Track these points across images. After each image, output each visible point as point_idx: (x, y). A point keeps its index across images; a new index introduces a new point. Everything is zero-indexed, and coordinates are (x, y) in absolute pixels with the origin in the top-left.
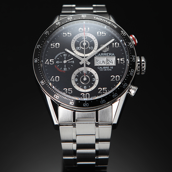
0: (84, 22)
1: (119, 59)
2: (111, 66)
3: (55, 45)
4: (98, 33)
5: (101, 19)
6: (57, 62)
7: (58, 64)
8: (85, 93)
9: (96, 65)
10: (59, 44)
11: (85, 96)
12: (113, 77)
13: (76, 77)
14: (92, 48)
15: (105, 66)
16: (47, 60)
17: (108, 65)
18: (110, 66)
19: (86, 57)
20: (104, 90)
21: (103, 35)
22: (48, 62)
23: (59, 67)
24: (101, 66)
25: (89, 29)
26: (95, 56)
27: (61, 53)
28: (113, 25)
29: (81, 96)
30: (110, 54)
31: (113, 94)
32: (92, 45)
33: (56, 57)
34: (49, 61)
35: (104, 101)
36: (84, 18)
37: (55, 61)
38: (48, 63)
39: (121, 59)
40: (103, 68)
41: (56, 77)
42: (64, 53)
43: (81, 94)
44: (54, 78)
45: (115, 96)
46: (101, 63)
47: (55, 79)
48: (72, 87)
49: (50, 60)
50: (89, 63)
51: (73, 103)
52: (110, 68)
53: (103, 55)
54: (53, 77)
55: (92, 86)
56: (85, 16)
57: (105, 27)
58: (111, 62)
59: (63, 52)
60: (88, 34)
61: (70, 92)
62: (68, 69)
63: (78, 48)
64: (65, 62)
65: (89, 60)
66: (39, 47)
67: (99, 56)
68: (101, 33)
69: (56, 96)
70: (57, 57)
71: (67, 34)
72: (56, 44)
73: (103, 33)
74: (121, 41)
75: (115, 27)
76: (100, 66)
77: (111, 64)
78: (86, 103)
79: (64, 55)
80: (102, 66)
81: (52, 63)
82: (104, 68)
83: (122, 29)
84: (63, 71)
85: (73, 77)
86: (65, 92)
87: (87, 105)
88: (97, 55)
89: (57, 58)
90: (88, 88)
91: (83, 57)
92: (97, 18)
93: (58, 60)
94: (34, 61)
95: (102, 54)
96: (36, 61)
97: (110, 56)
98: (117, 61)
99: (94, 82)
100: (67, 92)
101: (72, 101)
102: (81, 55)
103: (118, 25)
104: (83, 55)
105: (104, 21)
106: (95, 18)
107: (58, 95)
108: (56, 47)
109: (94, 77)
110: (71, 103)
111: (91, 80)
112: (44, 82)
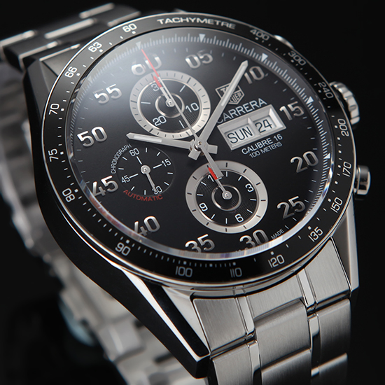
0: (138, 43)
1: (283, 108)
2: (276, 134)
3: (92, 136)
4: (188, 60)
5: (182, 20)
6: (125, 179)
7: (128, 185)
8: (249, 232)
9: (233, 147)
10: (102, 130)
11: (253, 240)
12: (296, 161)
13: (199, 200)
14: (195, 107)
15: (260, 141)
16: (95, 184)
17: (264, 135)
18: (271, 136)
19: (199, 134)
20: (294, 205)
21: (204, 62)
22: (100, 188)
24: (249, 145)
25: (157, 59)
26: (217, 124)
27: (120, 152)
28: (220, 24)
29: (245, 245)
30: (253, 103)
31: (331, 203)
32: (190, 97)
33: (113, 166)
34: (100, 184)
35: (319, 232)
36: (134, 33)
37: (117, 178)
38: (102, 192)
39: (290, 106)
40: (255, 147)
41: (146, 220)
42: (128, 150)
43: (242, 239)
44: (141, 224)
45: (338, 205)
46: (242, 137)
47: (146, 228)
48: (204, 230)
49: (104, 181)
50: (214, 149)
51: (238, 271)
52: (275, 141)
53: (237, 113)
54: (137, 223)
55: (254, 206)
56: (133, 27)
58: (267, 124)
59: (126, 147)
60: (163, 73)
61: (207, 245)
62: (164, 187)
63: (159, 120)
64: (145, 169)
65: (210, 141)
66: (58, 155)
67: (228, 120)
68: (196, 58)
69: (182, 270)
70: (117, 166)
71: (107, 92)
72: (93, 132)
73: (201, 57)
74: (264, 57)
75: (230, 26)
76: (245, 146)
77: (269, 131)
78: (273, 256)
79: (133, 153)
80: (253, 144)
81: (111, 186)
82: (259, 145)
83: (251, 26)
84: (154, 197)
85: (191, 201)
86: (195, 250)
87: (281, 261)
88: (220, 120)
89: (117, 169)
90: (247, 217)
91: (190, 139)
92: (168, 21)
93: (123, 173)
94: (63, 198)
95: (233, 112)
96: (70, 197)
97: (256, 108)
98: (282, 115)
99: (254, 195)
100: (199, 249)
101: (234, 267)
102: (177, 135)
103: (231, 20)
104: (184, 134)
105: (190, 21)
106: (164, 22)
107: (186, 266)
108: (97, 139)
109: (245, 181)
110: (233, 272)
111: (244, 191)
112: (126, 245)
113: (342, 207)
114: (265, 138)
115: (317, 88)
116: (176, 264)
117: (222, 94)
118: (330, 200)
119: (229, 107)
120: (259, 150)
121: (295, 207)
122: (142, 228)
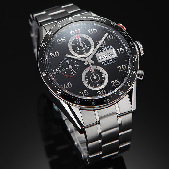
0: (73, 24)
1: (118, 50)
2: (114, 58)
3: (55, 54)
4: (89, 31)
5: (89, 18)
6: (63, 70)
7: (64, 72)
8: (100, 90)
9: (100, 61)
10: (58, 52)
11: (101, 93)
12: (119, 68)
13: (86, 78)
14: (89, 47)
15: (109, 60)
16: (53, 70)
17: (110, 58)
18: (112, 59)
19: (88, 57)
20: (116, 82)
21: (94, 32)
22: (55, 72)
23: (67, 74)
24: (105, 61)
25: (79, 29)
26: (95, 53)
27: (63, 60)
28: (101, 20)
29: (98, 95)
30: (108, 47)
31: (128, 83)
32: (88, 43)
34: (55, 71)
35: (122, 92)
36: (72, 21)
37: (61, 69)
38: (55, 73)
39: (120, 49)
40: (107, 62)
41: (68, 84)
42: (66, 60)
43: (98, 92)
44: (66, 85)
45: (130, 84)
46: (103, 58)
47: (68, 86)
48: (86, 88)
49: (56, 70)
50: (93, 62)
51: (94, 103)
52: (113, 61)
53: (102, 50)
54: (65, 84)
55: (103, 82)
56: (72, 19)
57: (94, 24)
58: (112, 54)
59: (65, 59)
60: (81, 35)
61: (86, 93)
63: (77, 50)
64: (70, 67)
65: (92, 59)
66: (42, 61)
67: (99, 52)
68: (92, 30)
69: (76, 101)
70: (61, 65)
71: (61, 40)
72: (55, 53)
73: (94, 30)
74: (114, 32)
75: (104, 21)
76: (104, 62)
77: (112, 57)
78: (106, 99)
79: (67, 61)
80: (106, 61)
81: (58, 72)
82: (108, 62)
83: (111, 21)
84: (71, 76)
85: (83, 78)
86: (82, 95)
87: (109, 101)
88: (96, 52)
89: (61, 66)
90: (101, 85)
91: (85, 58)
92: (84, 17)
93: (63, 68)
94: (42, 75)
95: (101, 50)
96: (44, 75)
97: (109, 49)
98: (117, 52)
99: (104, 78)
100: (84, 94)
101: (93, 102)
102: (82, 56)
103: (105, 18)
104: (84, 56)
105: (91, 18)
106: (82, 18)
107: (78, 100)
108: (56, 56)
109: (102, 73)
110: (93, 103)
111: (101, 76)
112: (60, 92)
113: (131, 85)
114: (110, 59)
115: (129, 44)
116: (75, 99)
117: (98, 43)
118: (127, 82)
119: (100, 48)
120: (108, 63)
121: (116, 83)
122: (66, 86)
